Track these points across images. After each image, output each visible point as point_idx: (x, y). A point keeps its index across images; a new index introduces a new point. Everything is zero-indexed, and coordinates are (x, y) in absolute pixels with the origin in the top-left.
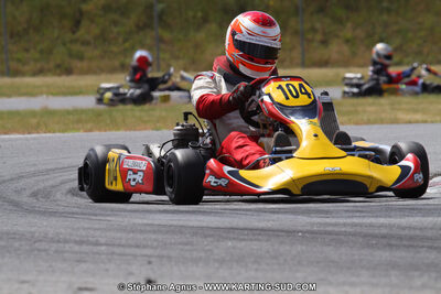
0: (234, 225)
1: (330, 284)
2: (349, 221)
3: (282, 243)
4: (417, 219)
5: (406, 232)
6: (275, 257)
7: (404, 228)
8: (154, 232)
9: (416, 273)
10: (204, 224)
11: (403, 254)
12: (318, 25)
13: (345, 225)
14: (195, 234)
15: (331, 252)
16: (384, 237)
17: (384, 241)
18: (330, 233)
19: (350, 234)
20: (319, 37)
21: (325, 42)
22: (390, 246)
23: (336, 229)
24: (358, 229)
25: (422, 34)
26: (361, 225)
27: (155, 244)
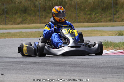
0: (23, 61)
1: (45, 75)
2: (50, 60)
3: (34, 65)
4: (66, 59)
5: (63, 63)
6: (32, 69)
7: (63, 62)
8: (4, 63)
9: (65, 72)
10: (16, 61)
11: (62, 68)
12: (44, 14)
13: (49, 61)
14: (13, 63)
15: (46, 67)
16: (58, 64)
17: (58, 65)
18: (45, 63)
19: (50, 63)
20: (44, 17)
21: (45, 18)
22: (60, 66)
23: (47, 62)
24: (52, 62)
25: (68, 16)
26: (53, 61)
27: (4, 65)
